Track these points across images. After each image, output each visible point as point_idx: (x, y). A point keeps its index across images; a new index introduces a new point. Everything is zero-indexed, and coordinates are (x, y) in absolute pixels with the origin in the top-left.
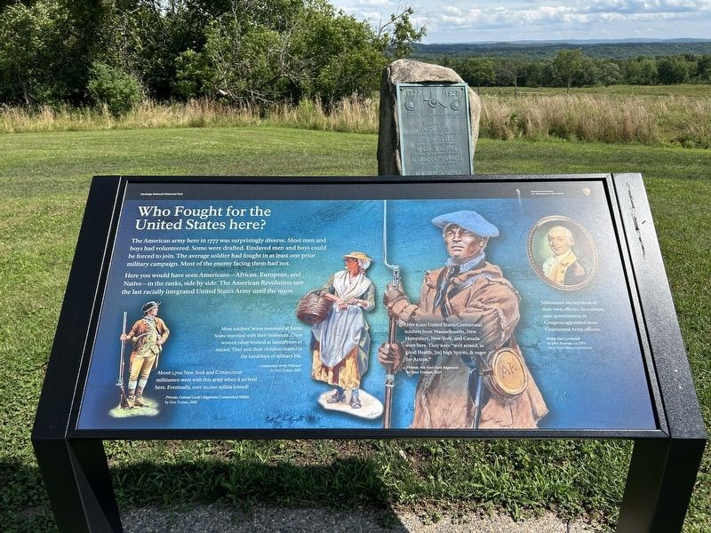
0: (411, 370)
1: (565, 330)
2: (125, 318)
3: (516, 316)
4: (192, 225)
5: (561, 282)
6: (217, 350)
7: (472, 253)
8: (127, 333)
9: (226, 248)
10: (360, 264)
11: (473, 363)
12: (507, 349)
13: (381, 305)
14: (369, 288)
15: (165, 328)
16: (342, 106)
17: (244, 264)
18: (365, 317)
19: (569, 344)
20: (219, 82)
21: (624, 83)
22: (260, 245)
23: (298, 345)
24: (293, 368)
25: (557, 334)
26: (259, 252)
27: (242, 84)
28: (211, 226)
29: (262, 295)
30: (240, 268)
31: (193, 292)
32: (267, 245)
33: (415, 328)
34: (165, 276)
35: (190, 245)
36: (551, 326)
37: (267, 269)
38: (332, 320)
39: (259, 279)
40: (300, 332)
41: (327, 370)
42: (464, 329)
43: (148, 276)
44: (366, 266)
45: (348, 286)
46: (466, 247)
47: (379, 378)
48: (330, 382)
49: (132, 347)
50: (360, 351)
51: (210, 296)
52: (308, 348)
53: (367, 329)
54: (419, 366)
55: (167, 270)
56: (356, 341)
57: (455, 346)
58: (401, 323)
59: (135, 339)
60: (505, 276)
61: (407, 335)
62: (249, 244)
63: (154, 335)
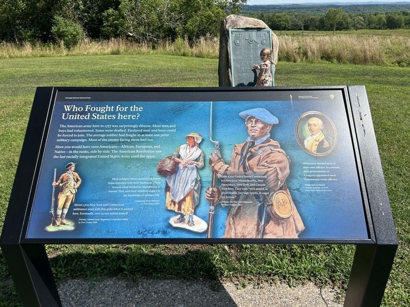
0: (224, 204)
1: (316, 180)
2: (55, 172)
3: (288, 171)
4: (95, 117)
5: (315, 151)
6: (109, 191)
7: (262, 134)
8: (57, 181)
9: (115, 130)
10: (196, 140)
11: (261, 199)
12: (282, 191)
13: (207, 165)
14: (200, 155)
15: (79, 178)
16: (200, 42)
17: (126, 140)
18: (198, 172)
19: (318, 188)
20: (128, 28)
21: (366, 28)
22: (136, 129)
23: (157, 189)
24: (155, 203)
25: (311, 182)
26: (135, 133)
27: (141, 29)
28: (107, 117)
29: (137, 159)
30: (123, 143)
31: (96, 157)
32: (140, 128)
33: (227, 178)
34: (79, 147)
35: (94, 128)
36: (308, 177)
37: (140, 143)
38: (178, 173)
39: (135, 149)
40: (159, 181)
41: (174, 203)
42: (256, 179)
43: (69, 147)
44: (199, 142)
45: (188, 153)
46: (259, 130)
47: (205, 208)
48: (176, 211)
49: (59, 190)
50: (195, 192)
51: (105, 159)
52: (164, 191)
53: (199, 179)
54: (229, 201)
55: (80, 143)
56: (192, 186)
57: (251, 189)
58: (219, 176)
59: (61, 185)
60: (281, 148)
61: (223, 183)
62: (129, 128)
63: (72, 182)
